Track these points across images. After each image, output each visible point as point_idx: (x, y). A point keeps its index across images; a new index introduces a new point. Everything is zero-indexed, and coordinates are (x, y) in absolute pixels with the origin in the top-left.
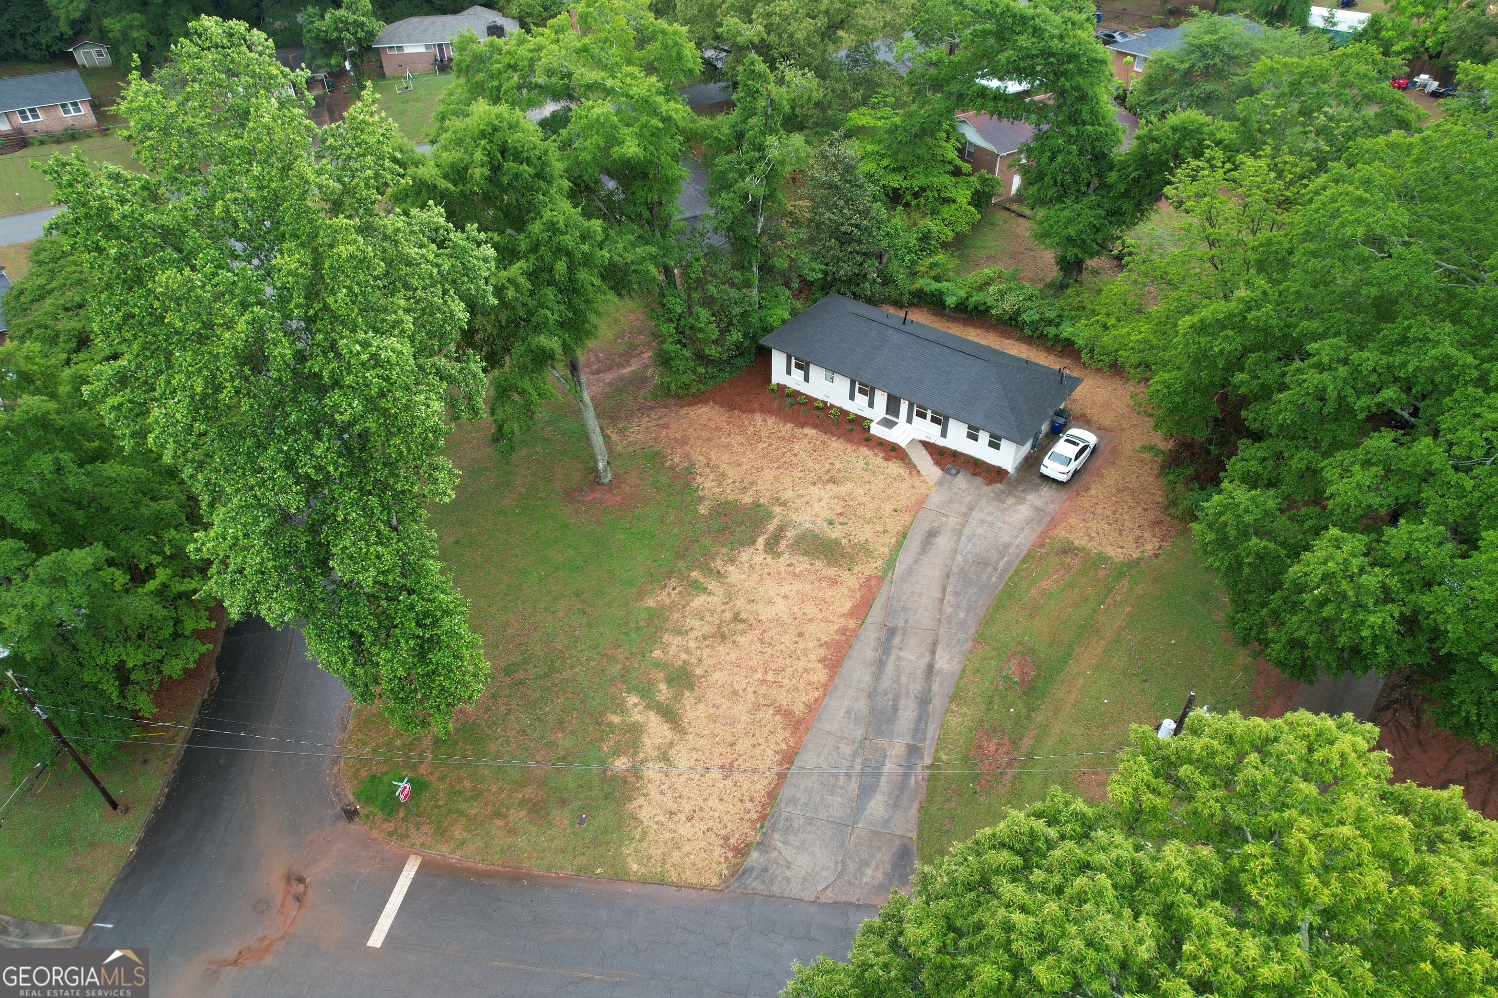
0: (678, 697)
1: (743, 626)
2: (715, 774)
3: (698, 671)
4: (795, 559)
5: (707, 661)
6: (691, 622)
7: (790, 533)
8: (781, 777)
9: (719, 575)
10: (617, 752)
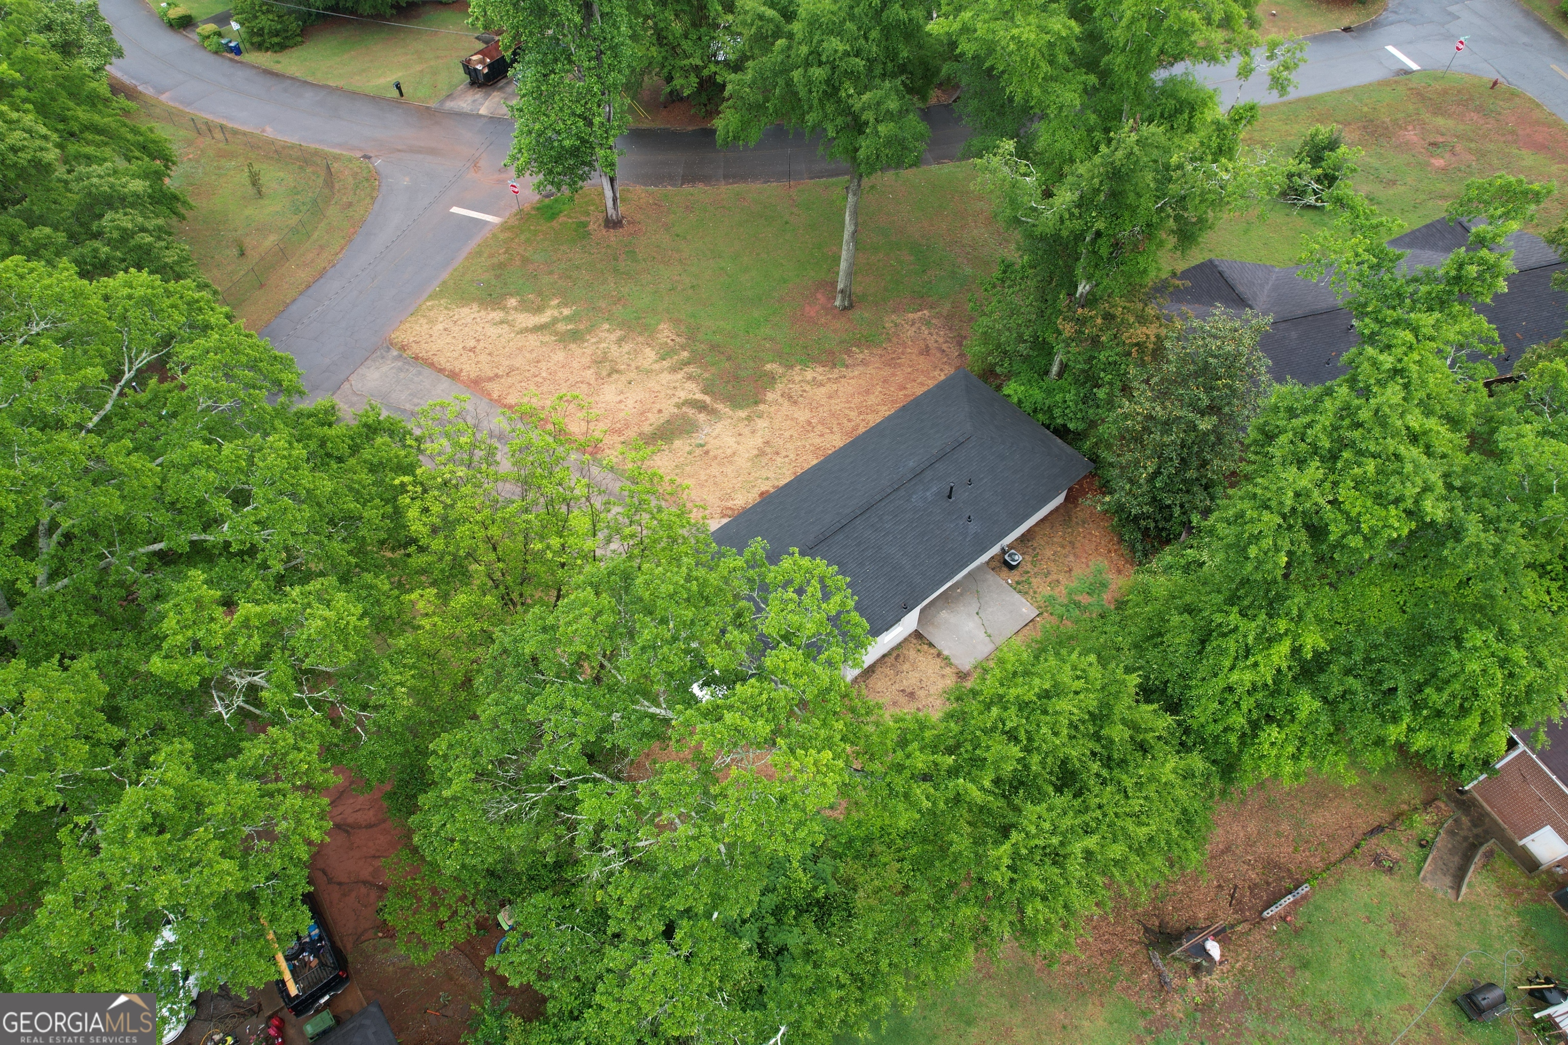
0: (556, 334)
1: (604, 373)
2: (472, 343)
3: (573, 346)
4: (666, 416)
5: (578, 351)
6: (626, 348)
7: (702, 417)
8: (441, 371)
9: (674, 370)
10: (522, 302)
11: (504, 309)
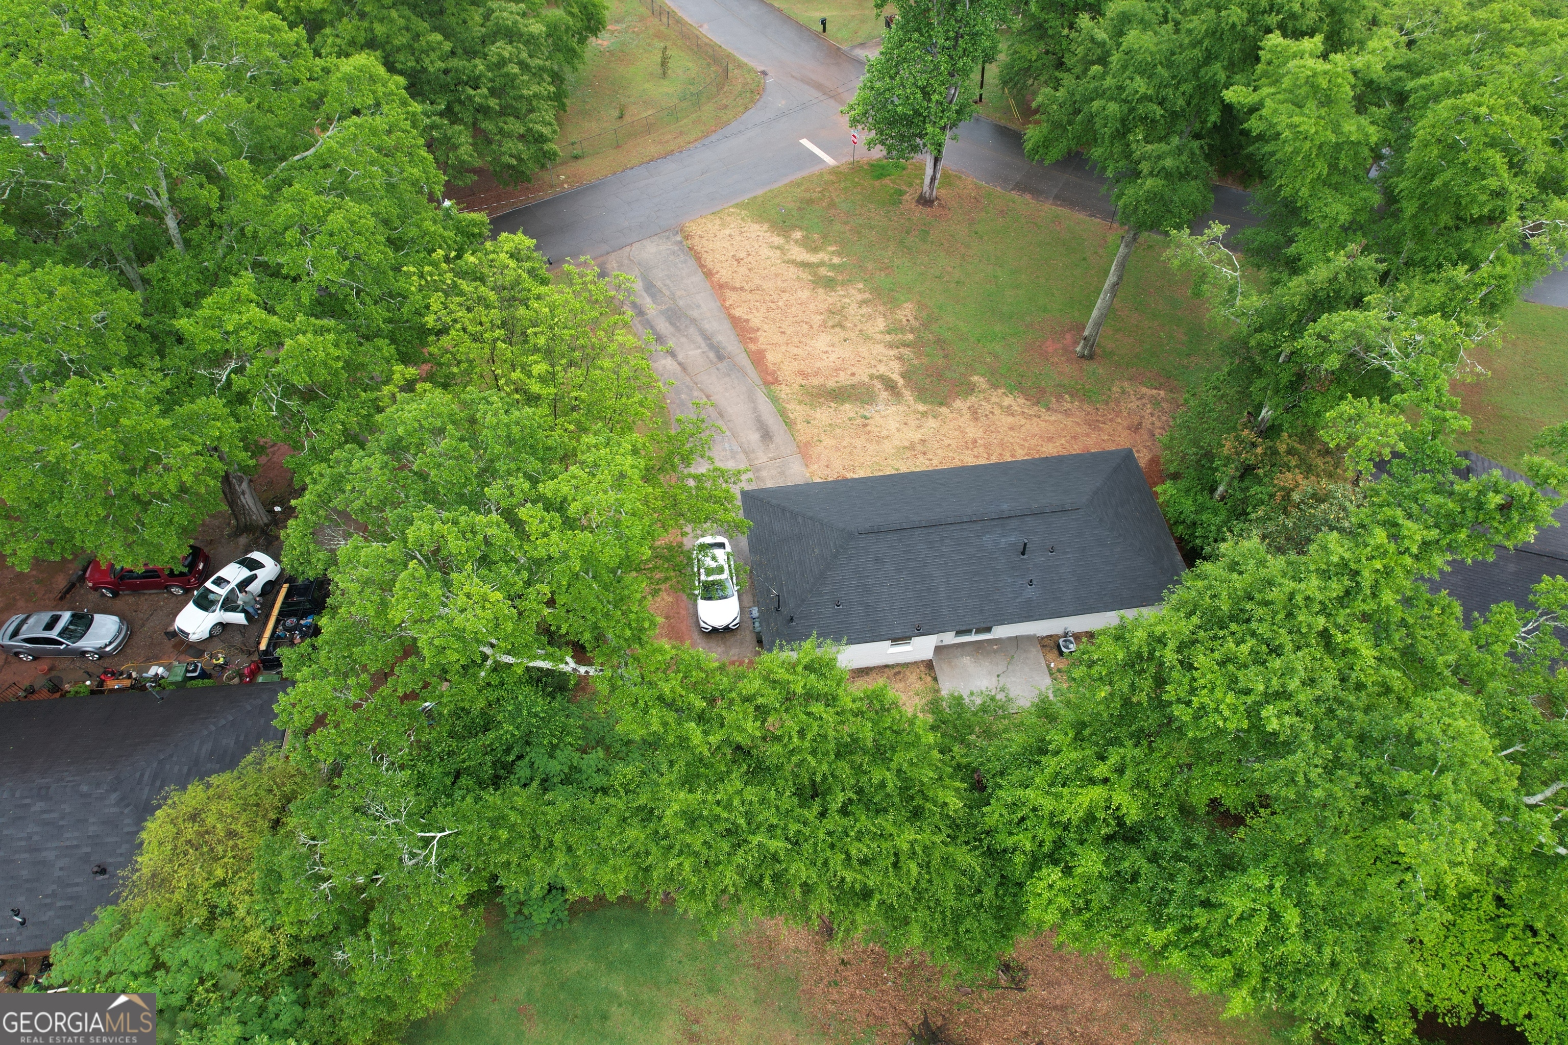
1: (830, 323)
4: (855, 380)
5: (822, 297)
6: (865, 310)
7: (885, 395)
10: (806, 237)
11: (787, 237)
